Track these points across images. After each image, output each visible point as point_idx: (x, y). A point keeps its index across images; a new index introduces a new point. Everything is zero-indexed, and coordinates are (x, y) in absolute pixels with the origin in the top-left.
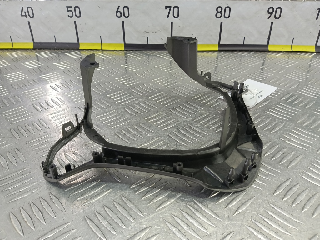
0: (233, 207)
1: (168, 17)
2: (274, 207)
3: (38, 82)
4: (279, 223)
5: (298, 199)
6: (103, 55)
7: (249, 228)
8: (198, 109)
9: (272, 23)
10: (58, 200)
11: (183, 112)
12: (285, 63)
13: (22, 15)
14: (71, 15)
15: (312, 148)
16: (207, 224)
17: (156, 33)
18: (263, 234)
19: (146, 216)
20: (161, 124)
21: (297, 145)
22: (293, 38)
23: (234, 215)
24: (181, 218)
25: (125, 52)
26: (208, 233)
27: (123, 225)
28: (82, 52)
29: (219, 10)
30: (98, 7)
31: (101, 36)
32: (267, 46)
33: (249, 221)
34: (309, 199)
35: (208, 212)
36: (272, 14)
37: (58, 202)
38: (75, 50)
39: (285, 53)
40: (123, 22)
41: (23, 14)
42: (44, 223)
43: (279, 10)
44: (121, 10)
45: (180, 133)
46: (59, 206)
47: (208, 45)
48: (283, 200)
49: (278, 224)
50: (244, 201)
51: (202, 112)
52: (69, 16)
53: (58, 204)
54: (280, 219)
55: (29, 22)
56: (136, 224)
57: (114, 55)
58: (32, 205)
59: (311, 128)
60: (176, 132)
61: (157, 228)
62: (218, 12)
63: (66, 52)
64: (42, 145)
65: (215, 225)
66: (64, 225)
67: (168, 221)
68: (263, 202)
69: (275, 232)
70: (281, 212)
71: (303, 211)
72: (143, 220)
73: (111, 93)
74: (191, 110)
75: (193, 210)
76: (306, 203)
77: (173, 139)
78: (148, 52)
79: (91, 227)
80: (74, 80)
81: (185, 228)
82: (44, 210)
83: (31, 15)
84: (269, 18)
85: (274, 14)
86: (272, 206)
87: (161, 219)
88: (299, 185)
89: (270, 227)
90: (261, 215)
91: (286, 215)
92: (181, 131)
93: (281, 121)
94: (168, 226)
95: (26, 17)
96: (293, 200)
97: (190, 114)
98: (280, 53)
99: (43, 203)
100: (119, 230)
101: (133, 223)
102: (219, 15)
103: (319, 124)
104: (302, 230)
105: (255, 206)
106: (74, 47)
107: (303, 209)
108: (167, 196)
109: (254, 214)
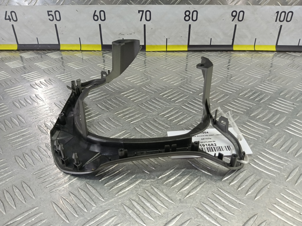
0: (185, 191)
1: (141, 20)
2: (221, 191)
3: (19, 81)
4: (225, 205)
5: (243, 184)
6: (82, 55)
7: (197, 209)
8: (164, 104)
9: (236, 25)
10: (29, 187)
11: (150, 107)
12: (247, 62)
13: (6, 19)
14: (52, 19)
15: (262, 138)
16: (160, 206)
17: (131, 35)
18: (209, 215)
19: (106, 200)
20: (129, 118)
21: (249, 136)
22: (256, 39)
23: (185, 198)
24: (138, 202)
25: (102, 52)
26: (160, 214)
27: (85, 209)
28: (62, 53)
29: (187, 13)
30: (76, 11)
31: (80, 38)
32: (232, 46)
33: (198, 203)
34: (254, 184)
35: (162, 196)
36: (235, 16)
37: (29, 189)
38: (56, 51)
39: (248, 52)
40: (100, 25)
41: (7, 17)
42: (15, 208)
43: (242, 13)
44: (97, 13)
45: (145, 126)
46: (30, 193)
47: (178, 46)
48: (230, 185)
49: (223, 206)
50: (195, 185)
51: (168, 106)
52: (49, 19)
53: (28, 191)
54: (225, 201)
55: (13, 25)
56: (97, 207)
57: (92, 55)
58: (5, 192)
59: (263, 120)
60: (142, 125)
61: (116, 210)
62: (186, 16)
63: (48, 53)
64: (18, 138)
65: (167, 207)
66: (32, 209)
67: (126, 205)
68: (212, 186)
69: (220, 213)
70: (227, 195)
71: (247, 195)
72: (104, 204)
74: (158, 105)
75: (149, 194)
76: (250, 187)
77: (138, 131)
79: (56, 210)
80: (52, 79)
81: (140, 210)
82: (15, 196)
83: (15, 19)
84: (233, 21)
85: (237, 17)
86: (220, 190)
87: (120, 203)
88: (246, 171)
89: (215, 208)
90: (209, 198)
91: (231, 198)
92: (147, 124)
93: (237, 114)
94: (125, 209)
95: (10, 21)
96: (239, 184)
97: (156, 109)
98: (244, 52)
99: (15, 190)
100: (81, 213)
101: (94, 206)
102: (187, 18)
103: (271, 117)
104: (244, 211)
105: (204, 190)
106: (55, 48)
107: (247, 192)
108: (127, 182)
109: (203, 197)
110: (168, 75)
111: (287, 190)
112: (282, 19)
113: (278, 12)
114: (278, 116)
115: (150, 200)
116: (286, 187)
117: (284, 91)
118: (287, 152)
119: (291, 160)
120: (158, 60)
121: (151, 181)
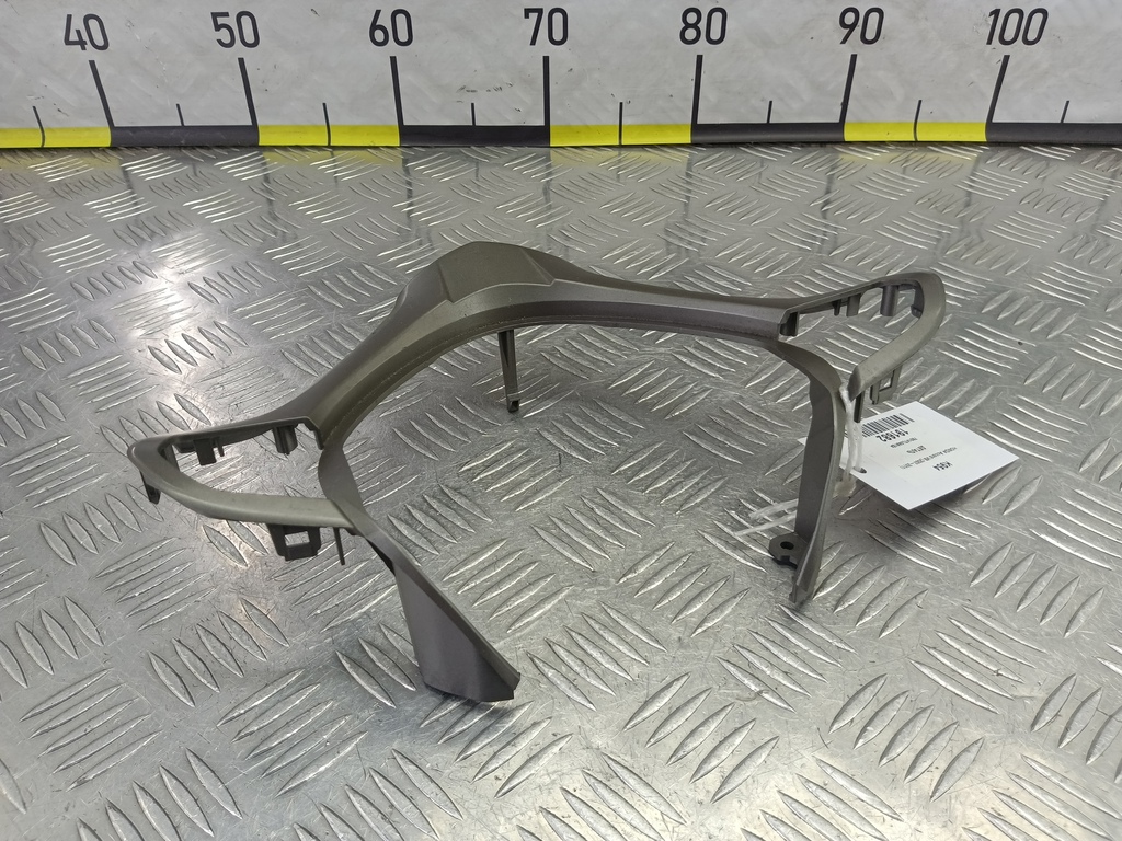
0: (692, 615)
1: (533, 43)
2: (791, 615)
3: (148, 271)
4: (798, 651)
5: (851, 594)
7: (725, 664)
8: (621, 349)
9: (854, 57)
10: (267, 616)
11: (579, 361)
12: (887, 187)
13: (68, 42)
14: (227, 40)
16: (627, 658)
17: (499, 92)
18: (758, 678)
22: (920, 101)
23: (694, 635)
24: (568, 648)
25: (403, 154)
26: (629, 678)
28: (268, 156)
29: (692, 18)
30: (312, 13)
31: (324, 104)
32: (839, 126)
33: (727, 649)
34: (880, 594)
35: (631, 630)
36: (852, 27)
37: (268, 621)
38: (244, 149)
39: (893, 148)
40: (393, 60)
41: (73, 37)
43: (874, 17)
44: (385, 20)
45: (571, 427)
47: (660, 127)
48: (816, 597)
49: (795, 654)
50: (720, 600)
51: (634, 358)
52: (220, 42)
54: (800, 641)
55: (92, 64)
57: (371, 167)
58: (201, 632)
60: (561, 423)
62: (687, 26)
63: (219, 159)
65: (645, 660)
67: (538, 656)
68: (767, 602)
69: (786, 673)
70: (806, 625)
71: (858, 624)
73: (373, 305)
74: (604, 353)
75: (597, 627)
76: (870, 603)
77: (551, 443)
78: (474, 152)
79: (355, 676)
80: (257, 262)
81: (577, 668)
82: (234, 643)
83: (99, 41)
84: (844, 42)
85: (858, 29)
86: (787, 611)
87: (520, 652)
88: (860, 558)
89: (774, 661)
90: (756, 632)
91: (816, 632)
92: (575, 419)
95: (84, 49)
96: (840, 595)
97: (599, 367)
98: (880, 147)
99: (229, 626)
102: (690, 34)
103: (946, 388)
104: (850, 668)
105: (744, 612)
106: (242, 140)
107: (860, 618)
108: (533, 595)
109: (740, 632)
110: (630, 242)
111: (971, 611)
112: (1009, 35)
113: (996, 13)
114: (969, 385)
115: (601, 643)
116: (967, 603)
117: (996, 295)
118: (984, 500)
119: (991, 524)
120: (595, 182)
121: (600, 592)
